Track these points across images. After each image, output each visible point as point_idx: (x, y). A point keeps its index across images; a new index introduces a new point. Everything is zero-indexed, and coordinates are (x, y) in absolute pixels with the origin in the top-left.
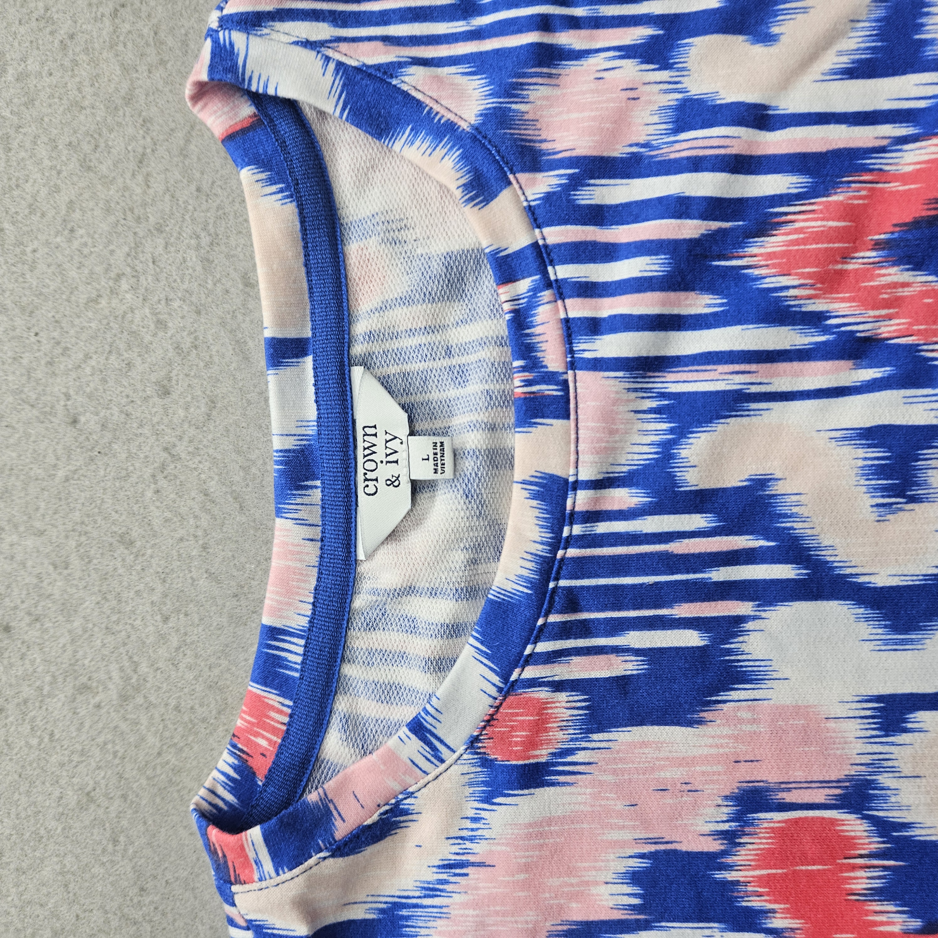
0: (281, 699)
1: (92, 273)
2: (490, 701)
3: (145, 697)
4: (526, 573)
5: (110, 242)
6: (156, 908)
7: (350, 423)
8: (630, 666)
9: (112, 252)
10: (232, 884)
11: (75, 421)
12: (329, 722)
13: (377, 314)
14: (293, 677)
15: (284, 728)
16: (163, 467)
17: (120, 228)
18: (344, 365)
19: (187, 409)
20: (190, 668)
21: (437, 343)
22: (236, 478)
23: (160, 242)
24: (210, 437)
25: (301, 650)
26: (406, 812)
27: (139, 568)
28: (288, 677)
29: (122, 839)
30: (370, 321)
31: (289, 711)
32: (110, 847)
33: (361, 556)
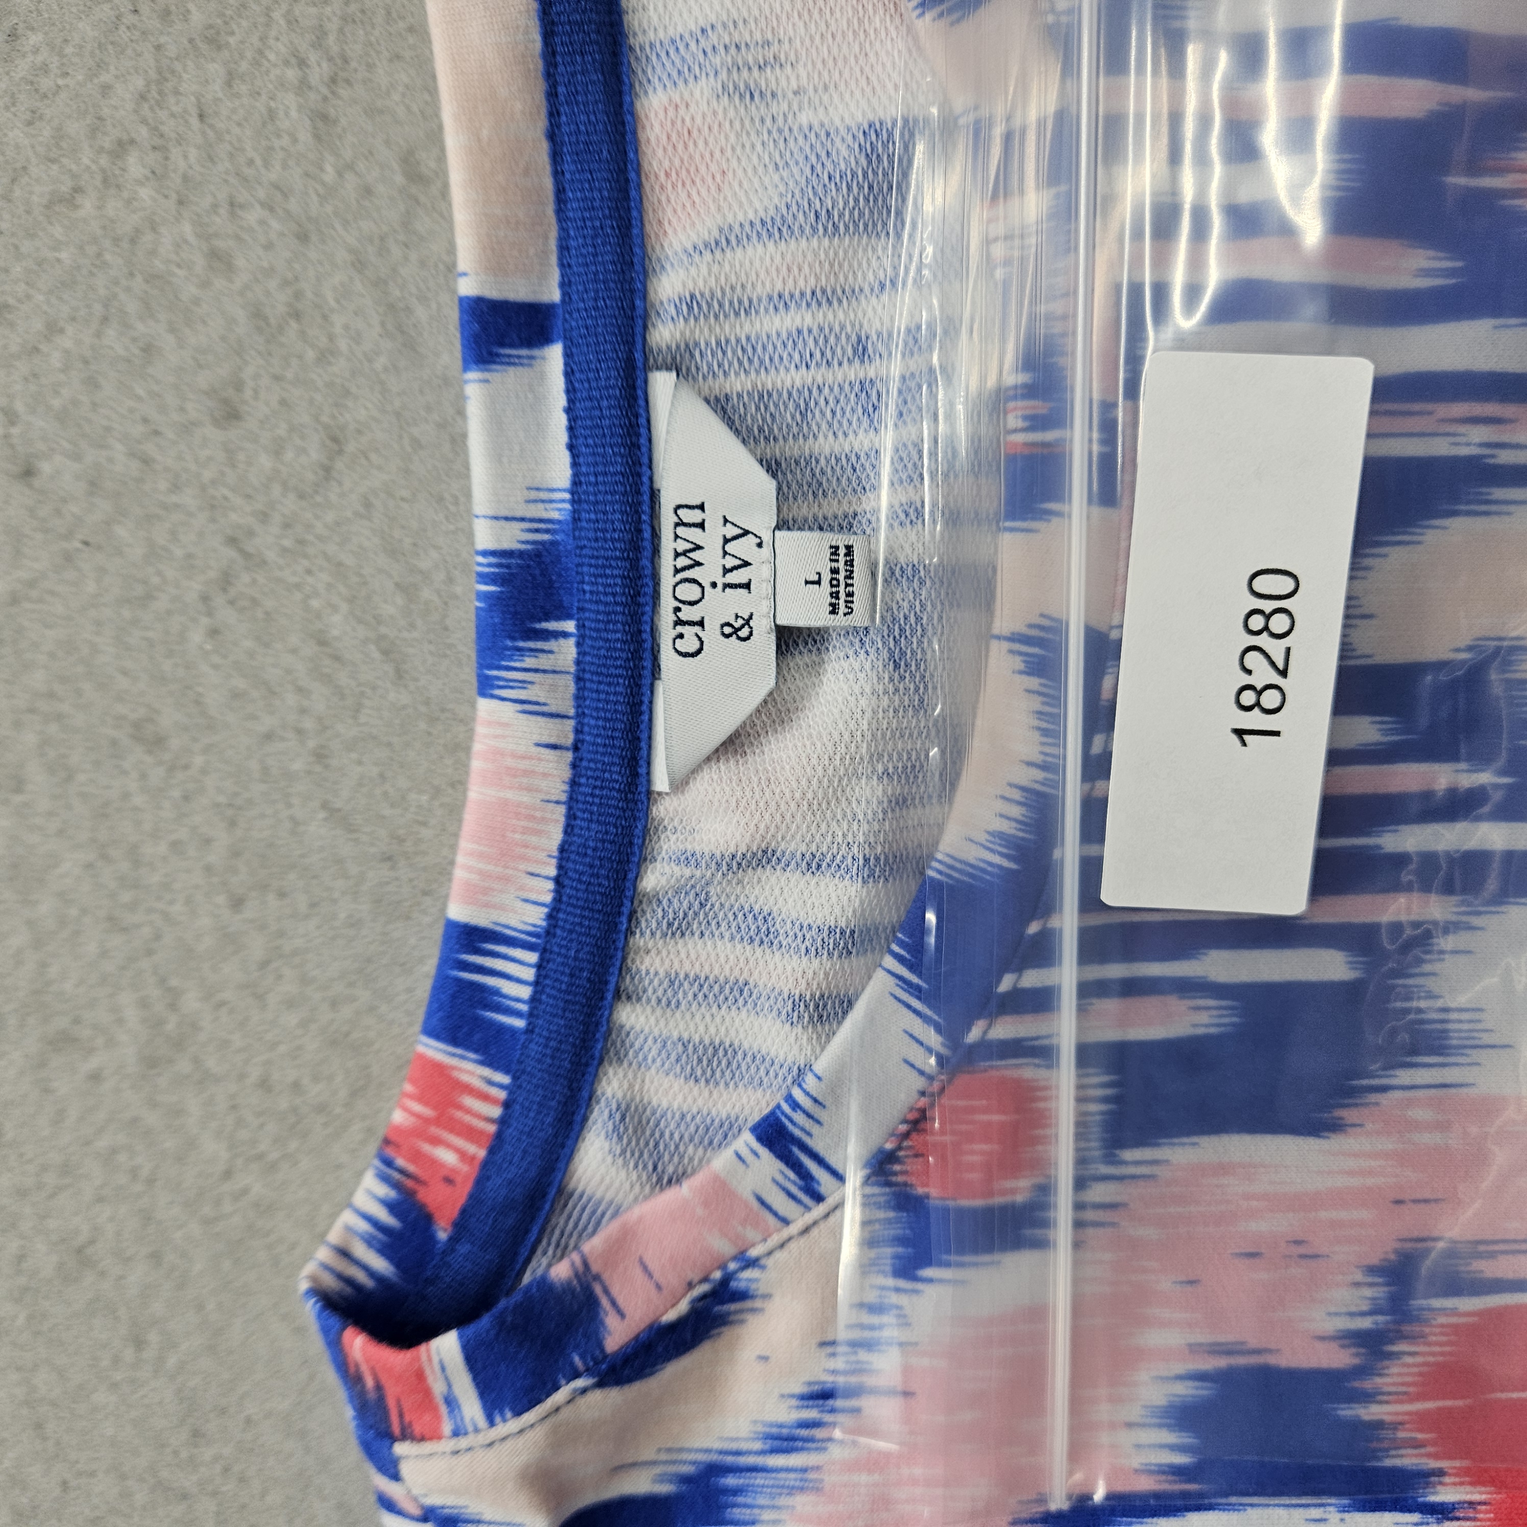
0: (487, 1072)
1: (59, 135)
2: (920, 1083)
3: (196, 1061)
4: (1007, 827)
5: (101, 65)
6: (226, 1470)
7: (646, 498)
8: (1204, 1018)
9: (106, 90)
10: (393, 1439)
11: (28, 473)
12: (585, 1119)
13: (708, 256)
14: (512, 1031)
15: (492, 1128)
16: (226, 580)
17: (123, 34)
18: (634, 368)
19: (277, 452)
20: (290, 1004)
21: (837, 328)
22: (388, 610)
23: (216, 69)
24: (330, 517)
25: (529, 974)
26: (742, 1296)
27: (176, 793)
28: (502, 1029)
29: (153, 1337)
30: (693, 271)
31: (502, 1095)
32: (129, 1354)
33: (660, 781)
